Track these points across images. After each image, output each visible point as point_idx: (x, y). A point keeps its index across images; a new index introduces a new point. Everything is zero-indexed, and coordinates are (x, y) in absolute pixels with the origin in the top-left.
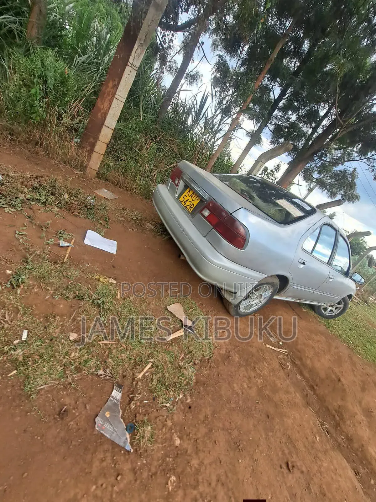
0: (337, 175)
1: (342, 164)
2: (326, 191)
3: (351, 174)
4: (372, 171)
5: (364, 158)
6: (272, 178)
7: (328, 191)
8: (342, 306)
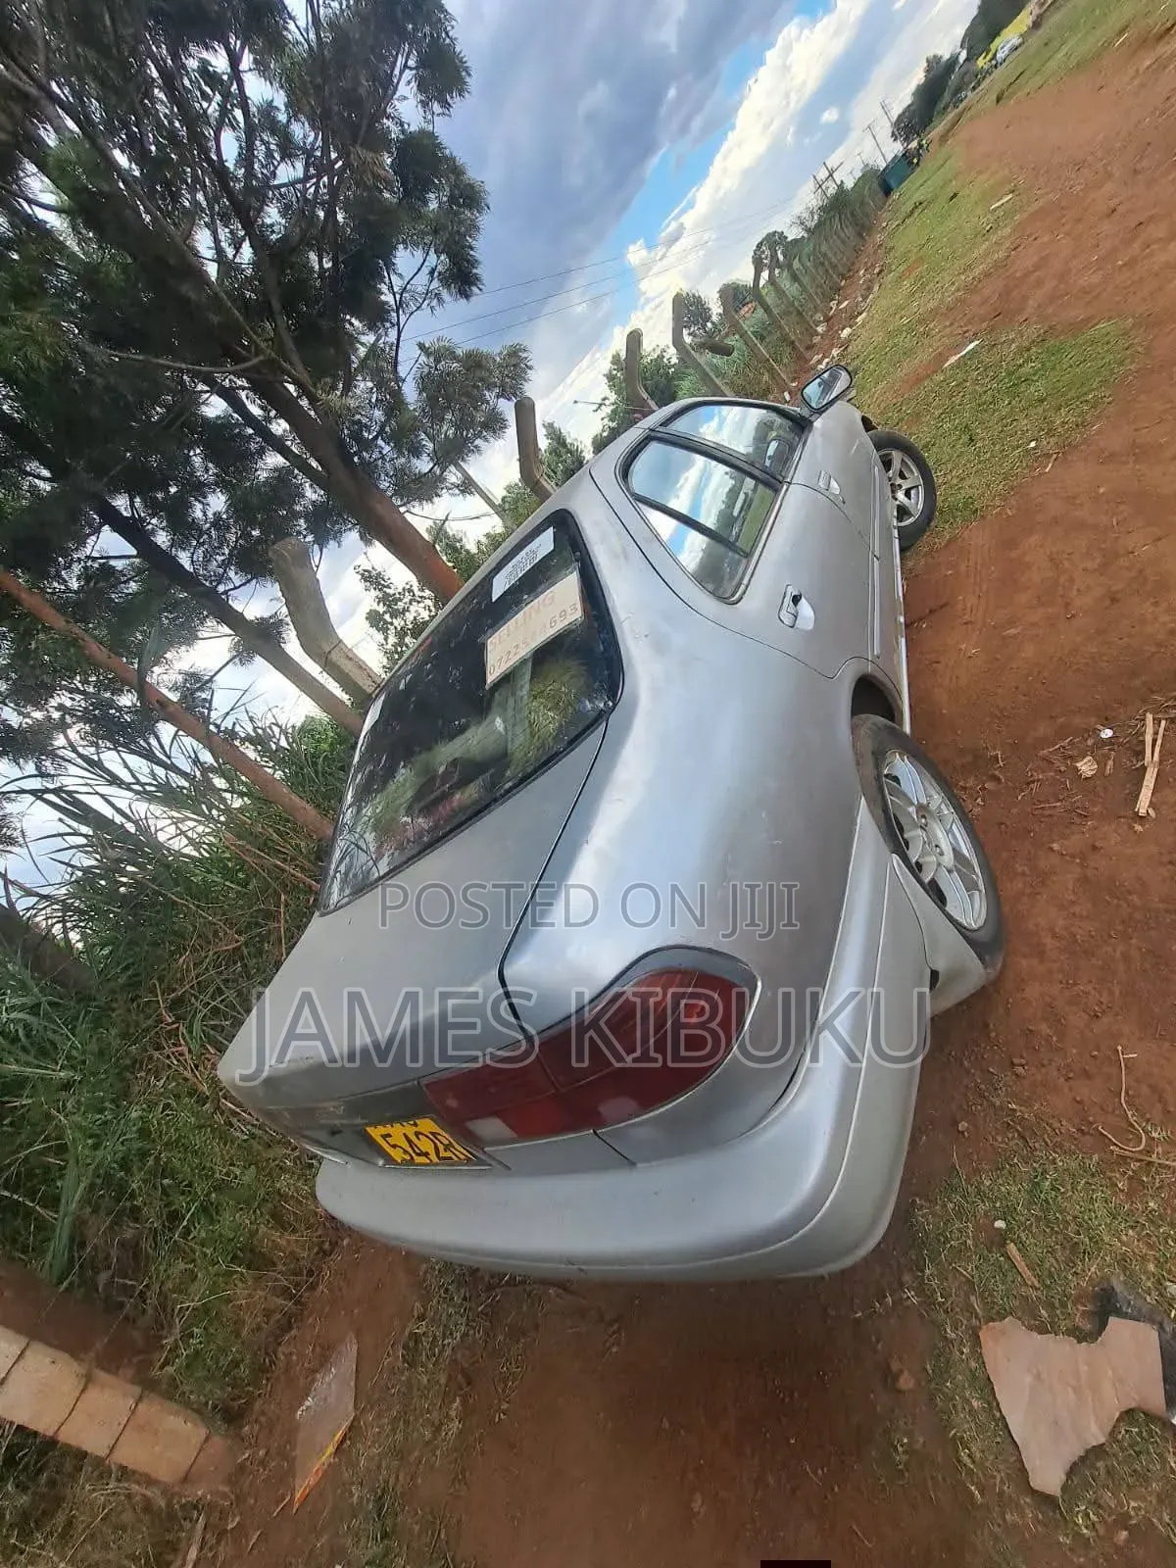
0: (432, 401)
1: (399, 380)
2: (478, 442)
3: (437, 361)
4: (440, 301)
5: (395, 315)
6: (406, 600)
7: (479, 436)
8: (897, 456)
